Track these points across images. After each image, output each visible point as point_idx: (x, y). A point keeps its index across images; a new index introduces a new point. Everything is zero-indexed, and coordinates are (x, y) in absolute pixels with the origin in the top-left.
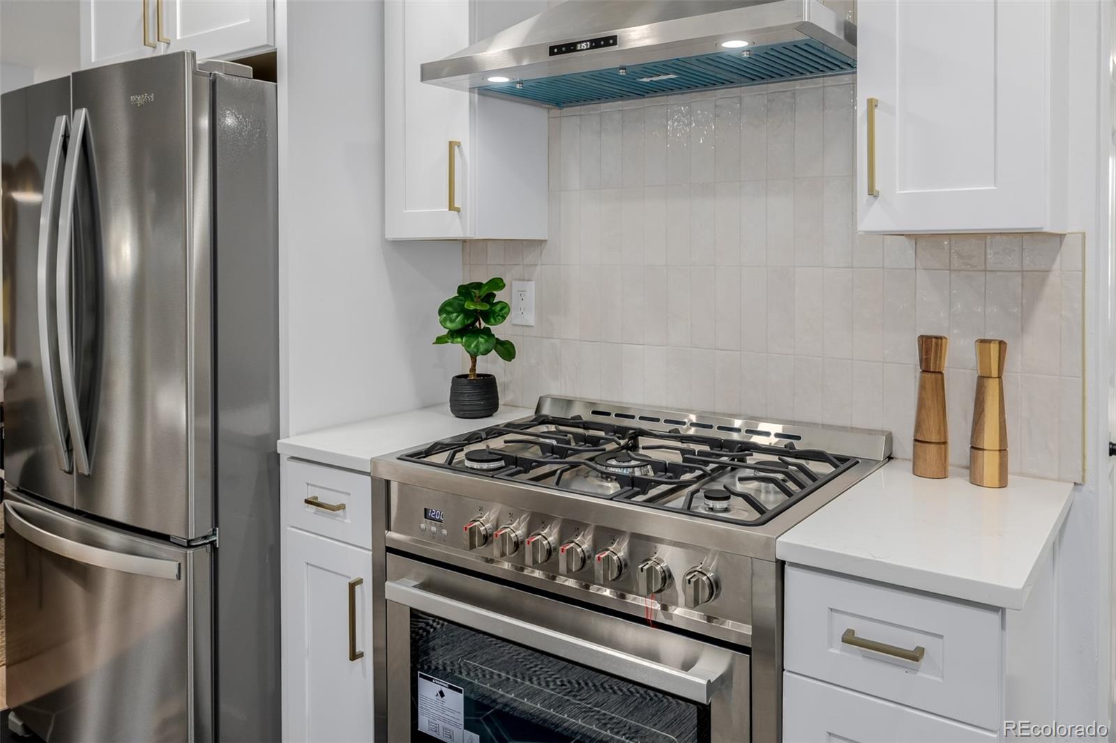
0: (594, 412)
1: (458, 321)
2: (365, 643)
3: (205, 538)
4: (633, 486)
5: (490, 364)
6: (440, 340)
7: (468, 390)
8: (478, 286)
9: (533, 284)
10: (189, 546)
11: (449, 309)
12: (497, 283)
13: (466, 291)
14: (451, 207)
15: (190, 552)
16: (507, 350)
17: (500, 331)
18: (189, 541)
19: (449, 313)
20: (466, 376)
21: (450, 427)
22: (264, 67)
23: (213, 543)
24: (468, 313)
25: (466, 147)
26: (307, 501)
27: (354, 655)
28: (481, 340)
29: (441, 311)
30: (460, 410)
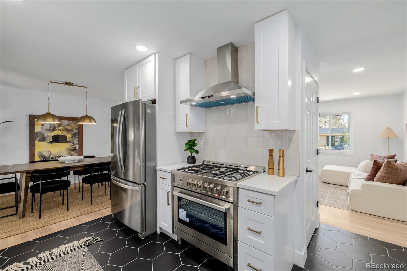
0: (213, 163)
1: (188, 146)
2: (170, 202)
3: (143, 183)
4: (215, 175)
5: (194, 154)
6: (185, 150)
7: (190, 159)
8: (192, 140)
9: (202, 140)
10: (141, 185)
11: (187, 144)
12: (195, 140)
13: (190, 141)
14: (186, 126)
15: (141, 186)
16: (197, 152)
17: (196, 148)
18: (141, 184)
19: (187, 145)
20: (190, 157)
21: (187, 165)
22: (154, 102)
23: (145, 184)
24: (190, 145)
25: (189, 115)
26: (161, 178)
27: (168, 205)
28: (192, 150)
29: (185, 145)
30: (189, 163)
